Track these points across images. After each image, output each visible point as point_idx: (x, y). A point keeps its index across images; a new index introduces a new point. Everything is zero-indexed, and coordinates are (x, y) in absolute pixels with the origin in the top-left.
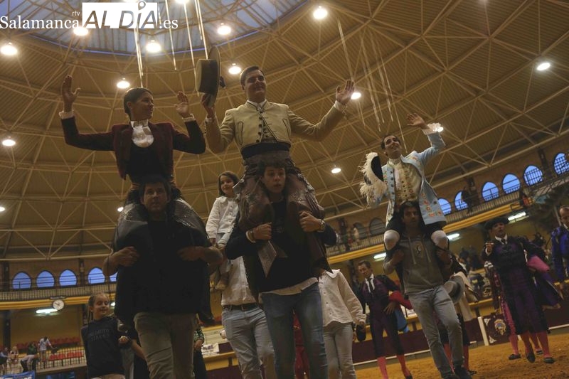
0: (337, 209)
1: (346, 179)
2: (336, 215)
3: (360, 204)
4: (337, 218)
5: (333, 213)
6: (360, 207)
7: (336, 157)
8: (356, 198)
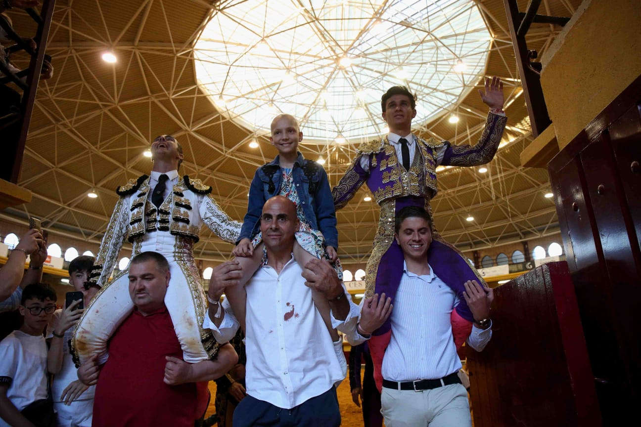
0: (472, 243)
1: (477, 224)
2: (471, 248)
3: (488, 242)
4: (472, 251)
5: (470, 248)
6: (488, 244)
7: (471, 207)
8: (485, 237)
